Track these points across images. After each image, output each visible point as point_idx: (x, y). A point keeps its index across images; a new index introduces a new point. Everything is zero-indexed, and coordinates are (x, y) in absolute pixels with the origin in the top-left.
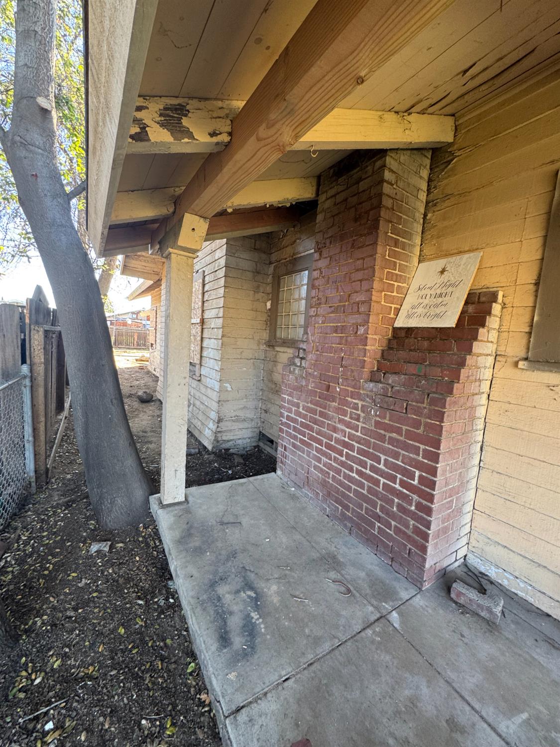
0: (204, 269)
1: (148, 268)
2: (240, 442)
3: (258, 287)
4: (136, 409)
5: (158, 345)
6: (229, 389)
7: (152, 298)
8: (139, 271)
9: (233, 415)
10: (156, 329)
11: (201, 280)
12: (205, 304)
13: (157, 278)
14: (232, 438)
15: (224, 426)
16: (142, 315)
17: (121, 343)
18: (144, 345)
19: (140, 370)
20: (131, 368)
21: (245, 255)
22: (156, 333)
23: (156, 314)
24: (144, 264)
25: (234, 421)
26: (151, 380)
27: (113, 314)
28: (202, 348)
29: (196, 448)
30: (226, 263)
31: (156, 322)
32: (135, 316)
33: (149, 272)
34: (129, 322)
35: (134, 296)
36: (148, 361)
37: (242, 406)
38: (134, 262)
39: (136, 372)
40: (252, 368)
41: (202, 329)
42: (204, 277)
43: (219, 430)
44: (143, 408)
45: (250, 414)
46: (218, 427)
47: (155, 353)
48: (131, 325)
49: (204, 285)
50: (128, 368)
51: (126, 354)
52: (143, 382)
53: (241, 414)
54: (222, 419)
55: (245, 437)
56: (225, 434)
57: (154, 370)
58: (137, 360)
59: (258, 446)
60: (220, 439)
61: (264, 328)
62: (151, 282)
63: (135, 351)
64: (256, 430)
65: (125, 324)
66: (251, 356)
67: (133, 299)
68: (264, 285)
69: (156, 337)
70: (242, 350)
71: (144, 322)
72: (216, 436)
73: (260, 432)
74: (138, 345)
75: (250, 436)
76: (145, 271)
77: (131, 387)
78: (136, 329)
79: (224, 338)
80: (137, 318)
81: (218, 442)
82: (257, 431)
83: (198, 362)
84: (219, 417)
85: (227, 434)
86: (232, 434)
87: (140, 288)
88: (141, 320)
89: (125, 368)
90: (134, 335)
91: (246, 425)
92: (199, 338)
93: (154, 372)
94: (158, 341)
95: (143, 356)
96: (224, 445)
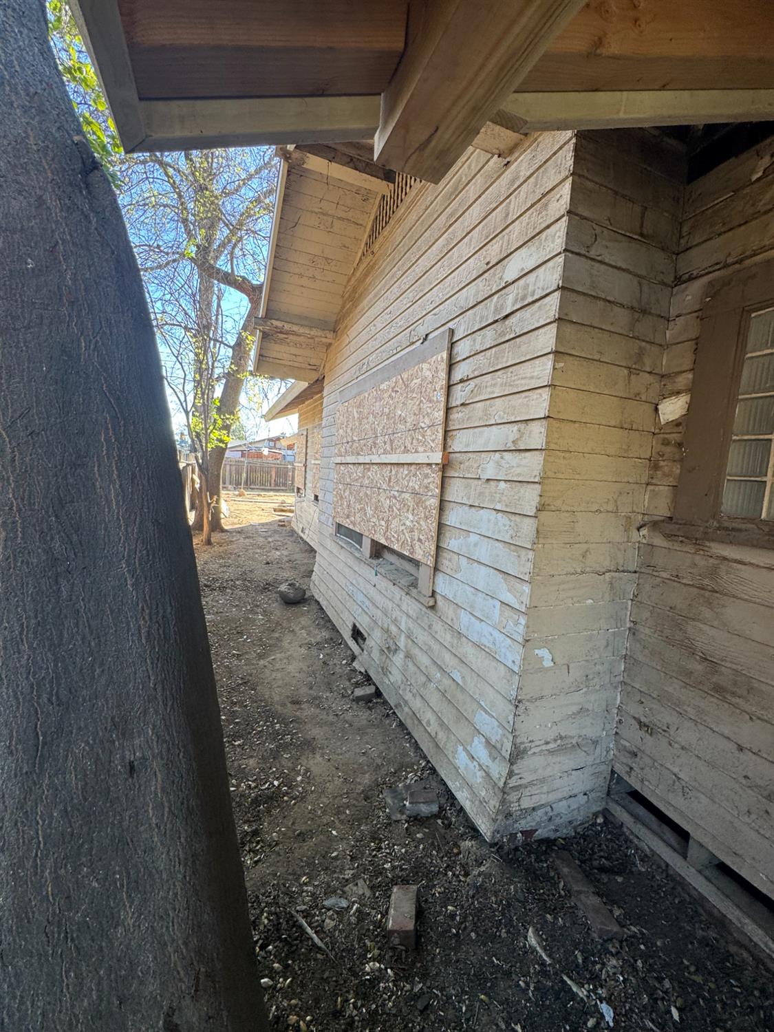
0: (450, 325)
1: (300, 359)
2: (561, 807)
3: (640, 355)
4: (278, 624)
5: (308, 491)
6: (548, 663)
7: (300, 416)
8: (285, 366)
9: (551, 735)
10: (305, 466)
11: (445, 355)
12: (455, 416)
13: (315, 376)
14: (544, 799)
15: (529, 768)
16: (284, 443)
17: (254, 483)
18: (285, 485)
19: (280, 529)
20: (267, 524)
21: (616, 253)
22: (306, 471)
23: (307, 441)
24: (294, 350)
25: (551, 752)
26: (297, 550)
27: (244, 442)
28: (441, 526)
29: (432, 802)
30: (565, 277)
31: (306, 454)
32: (272, 444)
33: (303, 366)
34: (266, 452)
35: (275, 412)
36: (291, 511)
37: (575, 709)
38: (277, 347)
39: (275, 532)
40: (607, 595)
41: (443, 478)
42: (452, 345)
43: (513, 782)
44: (288, 620)
45: (592, 729)
46: (511, 774)
47: (304, 504)
48: (267, 457)
49: (451, 366)
50: (263, 525)
51: (260, 499)
52: (285, 553)
53: (571, 730)
54: (525, 751)
55: (575, 792)
56: (527, 792)
57: (302, 531)
58: (275, 511)
59: (605, 813)
60: (514, 808)
61: (644, 479)
62: (306, 385)
63: (271, 493)
64: (603, 767)
65: (259, 455)
66: (607, 564)
67: (272, 419)
68: (655, 349)
69: (305, 478)
70: (585, 546)
71: (283, 452)
72: (503, 802)
73: (613, 772)
74: (276, 485)
75: (588, 786)
76: (296, 364)
77: (268, 563)
78: (275, 462)
79: (543, 515)
80: (275, 447)
81: (509, 815)
82: (605, 769)
83: (430, 562)
84: (514, 744)
85: (534, 790)
86: (545, 789)
87: (284, 399)
88: (280, 449)
89: (259, 524)
90: (271, 471)
91: (580, 758)
92: (434, 502)
93: (302, 535)
94: (309, 485)
95: (283, 502)
96: (523, 822)
